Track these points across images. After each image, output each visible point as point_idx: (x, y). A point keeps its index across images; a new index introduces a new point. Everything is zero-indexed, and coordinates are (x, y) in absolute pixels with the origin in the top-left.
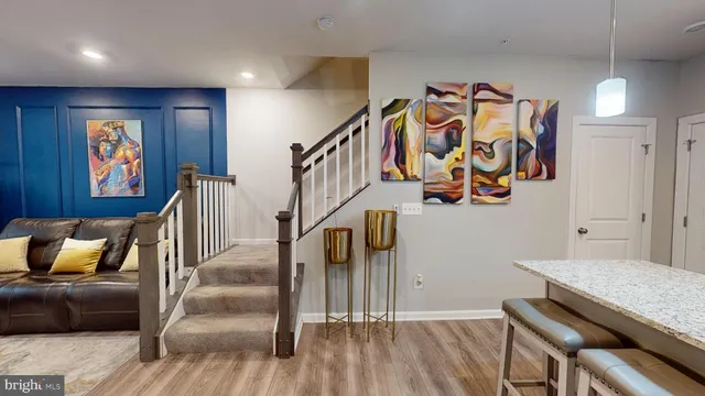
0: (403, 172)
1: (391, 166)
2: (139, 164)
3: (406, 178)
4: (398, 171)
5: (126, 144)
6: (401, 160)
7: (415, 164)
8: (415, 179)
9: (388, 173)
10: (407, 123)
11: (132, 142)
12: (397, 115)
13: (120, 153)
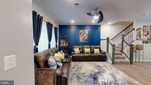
0: (140, 39)
1: (138, 38)
2: (87, 37)
3: (141, 40)
4: (139, 39)
5: (85, 34)
6: (140, 37)
7: (142, 38)
8: (142, 40)
9: (138, 39)
10: (141, 31)
11: (86, 34)
12: (139, 30)
13: (84, 35)
